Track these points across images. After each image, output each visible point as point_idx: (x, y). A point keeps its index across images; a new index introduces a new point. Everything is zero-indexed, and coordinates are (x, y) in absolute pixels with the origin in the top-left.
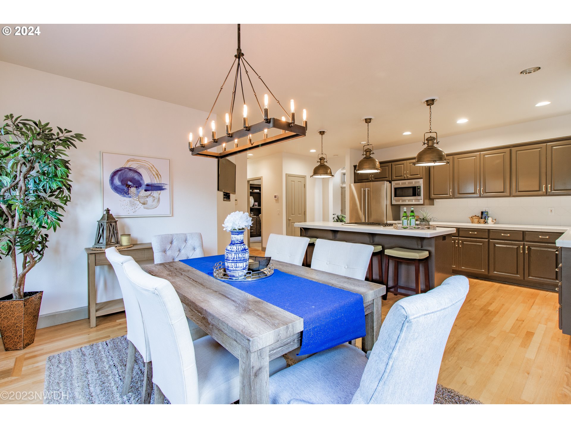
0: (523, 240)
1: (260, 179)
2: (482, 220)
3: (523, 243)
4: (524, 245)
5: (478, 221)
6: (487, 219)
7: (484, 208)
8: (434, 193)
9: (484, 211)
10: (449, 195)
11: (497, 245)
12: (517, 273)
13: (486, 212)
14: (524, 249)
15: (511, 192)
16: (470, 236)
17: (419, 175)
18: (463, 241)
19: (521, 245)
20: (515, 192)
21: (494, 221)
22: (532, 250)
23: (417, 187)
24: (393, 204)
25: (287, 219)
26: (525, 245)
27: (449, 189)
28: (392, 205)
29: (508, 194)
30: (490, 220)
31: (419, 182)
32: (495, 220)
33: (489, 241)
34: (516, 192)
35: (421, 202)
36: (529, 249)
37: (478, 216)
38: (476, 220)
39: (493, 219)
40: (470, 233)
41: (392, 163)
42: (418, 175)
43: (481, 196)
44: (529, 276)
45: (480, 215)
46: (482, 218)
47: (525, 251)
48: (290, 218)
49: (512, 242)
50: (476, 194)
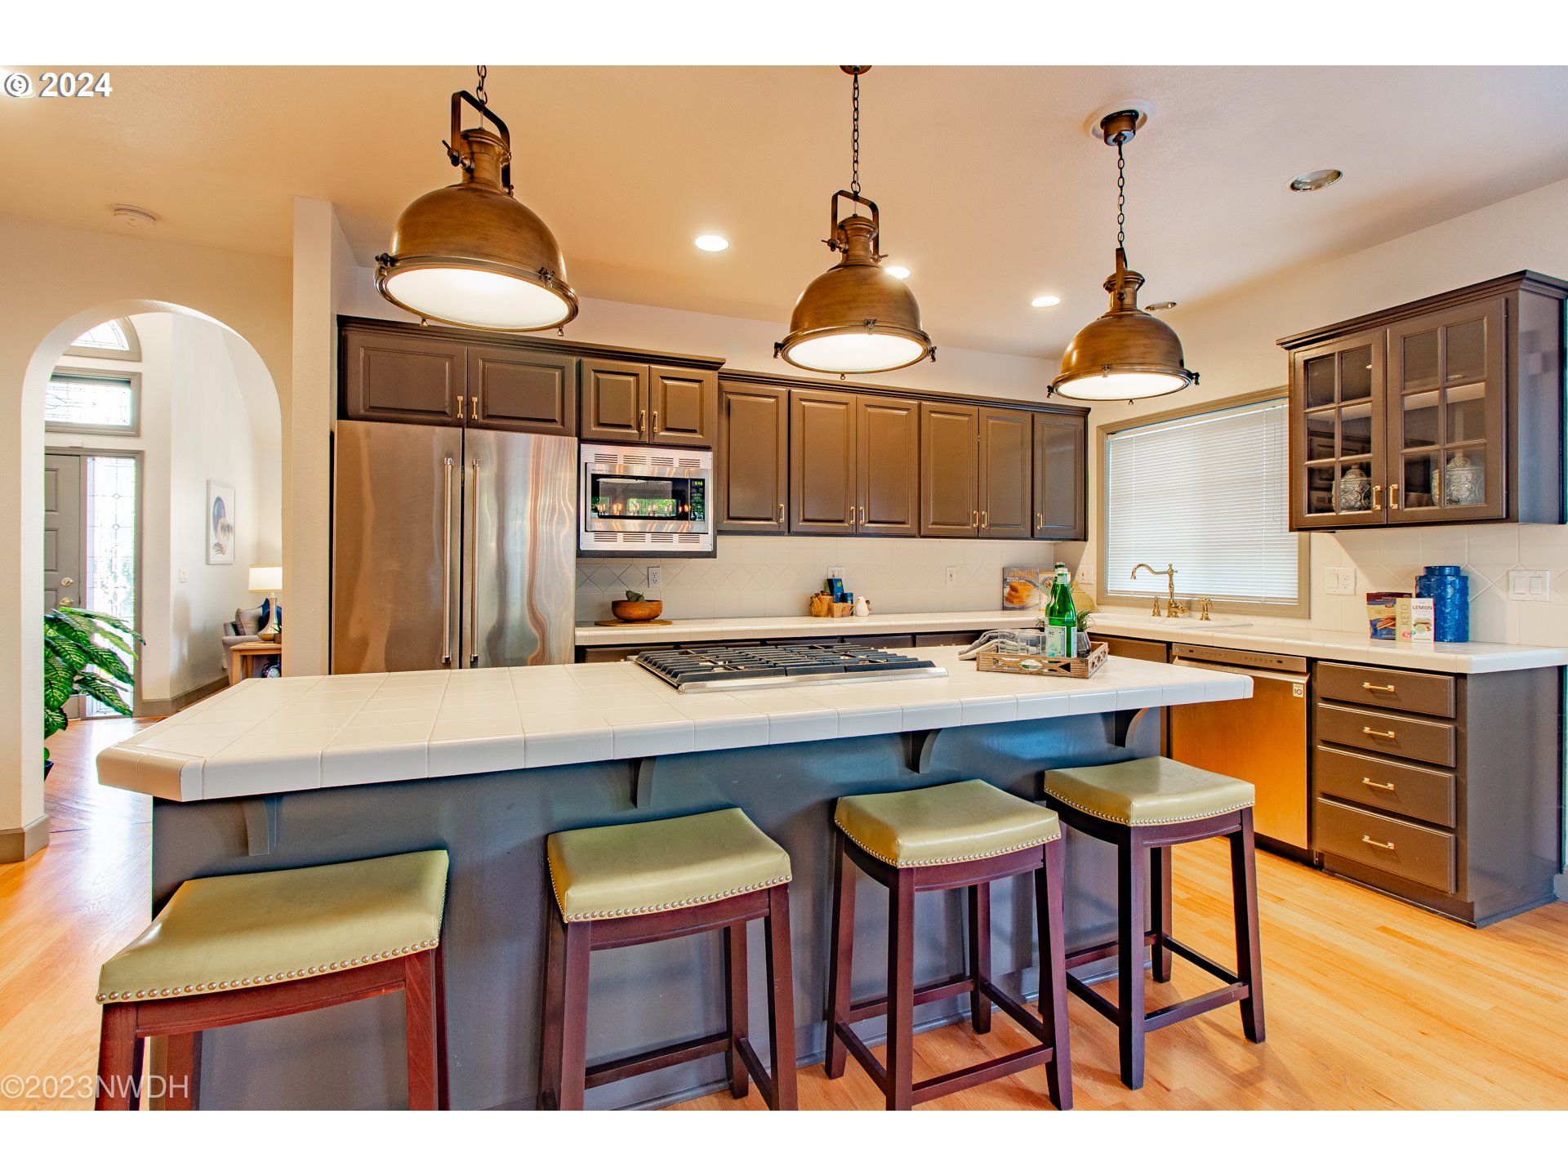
8: (729, 512)
10: (777, 523)
13: (838, 580)
15: (921, 525)
17: (700, 436)
23: (692, 480)
24: (581, 548)
28: (578, 553)
29: (915, 531)
34: (929, 525)
35: (705, 544)
41: (584, 359)
42: (694, 430)
43: (860, 530)
50: (846, 525)
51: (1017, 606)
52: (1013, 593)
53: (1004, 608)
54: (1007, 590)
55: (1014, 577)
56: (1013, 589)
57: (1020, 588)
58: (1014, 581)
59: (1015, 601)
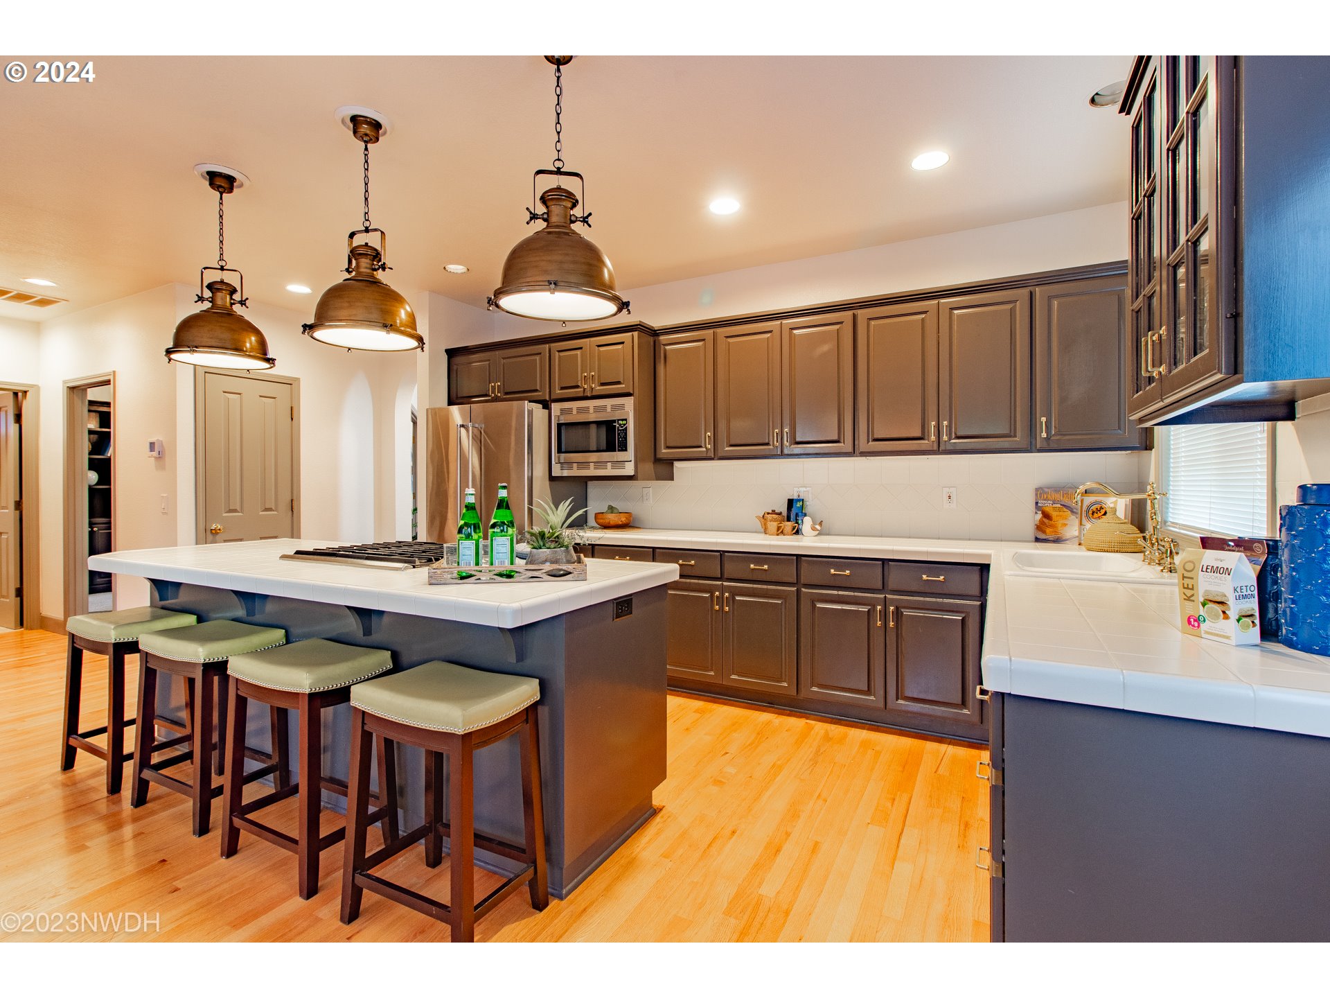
0: (883, 589)
1: (107, 382)
2: (788, 526)
3: (882, 596)
4: (885, 603)
5: (779, 528)
6: (800, 522)
7: (796, 489)
8: (665, 443)
9: (795, 497)
10: (704, 449)
11: (819, 605)
12: (868, 692)
13: (798, 500)
14: (885, 613)
15: (856, 443)
16: (750, 577)
17: (624, 386)
18: (735, 592)
19: (877, 601)
20: (866, 442)
21: (818, 527)
22: (904, 618)
23: (618, 420)
24: (553, 475)
25: (202, 526)
26: (887, 603)
27: (703, 430)
28: (552, 479)
29: (850, 449)
30: (807, 524)
31: (622, 406)
32: (821, 524)
33: (798, 591)
34: (868, 442)
35: (629, 470)
36: (898, 614)
37: (780, 514)
38: (773, 526)
39: (814, 523)
40: (752, 566)
41: (553, 345)
42: (619, 383)
43: (786, 451)
44: (897, 699)
45: (784, 510)
46: (789, 520)
47: (887, 622)
48: (214, 527)
49: (856, 594)
50: (771, 447)
51: (1051, 537)
52: (1046, 521)
53: (1037, 540)
54: (1039, 516)
55: (1046, 499)
56: (1046, 516)
57: (1054, 514)
58: (1048, 507)
59: (1048, 530)
